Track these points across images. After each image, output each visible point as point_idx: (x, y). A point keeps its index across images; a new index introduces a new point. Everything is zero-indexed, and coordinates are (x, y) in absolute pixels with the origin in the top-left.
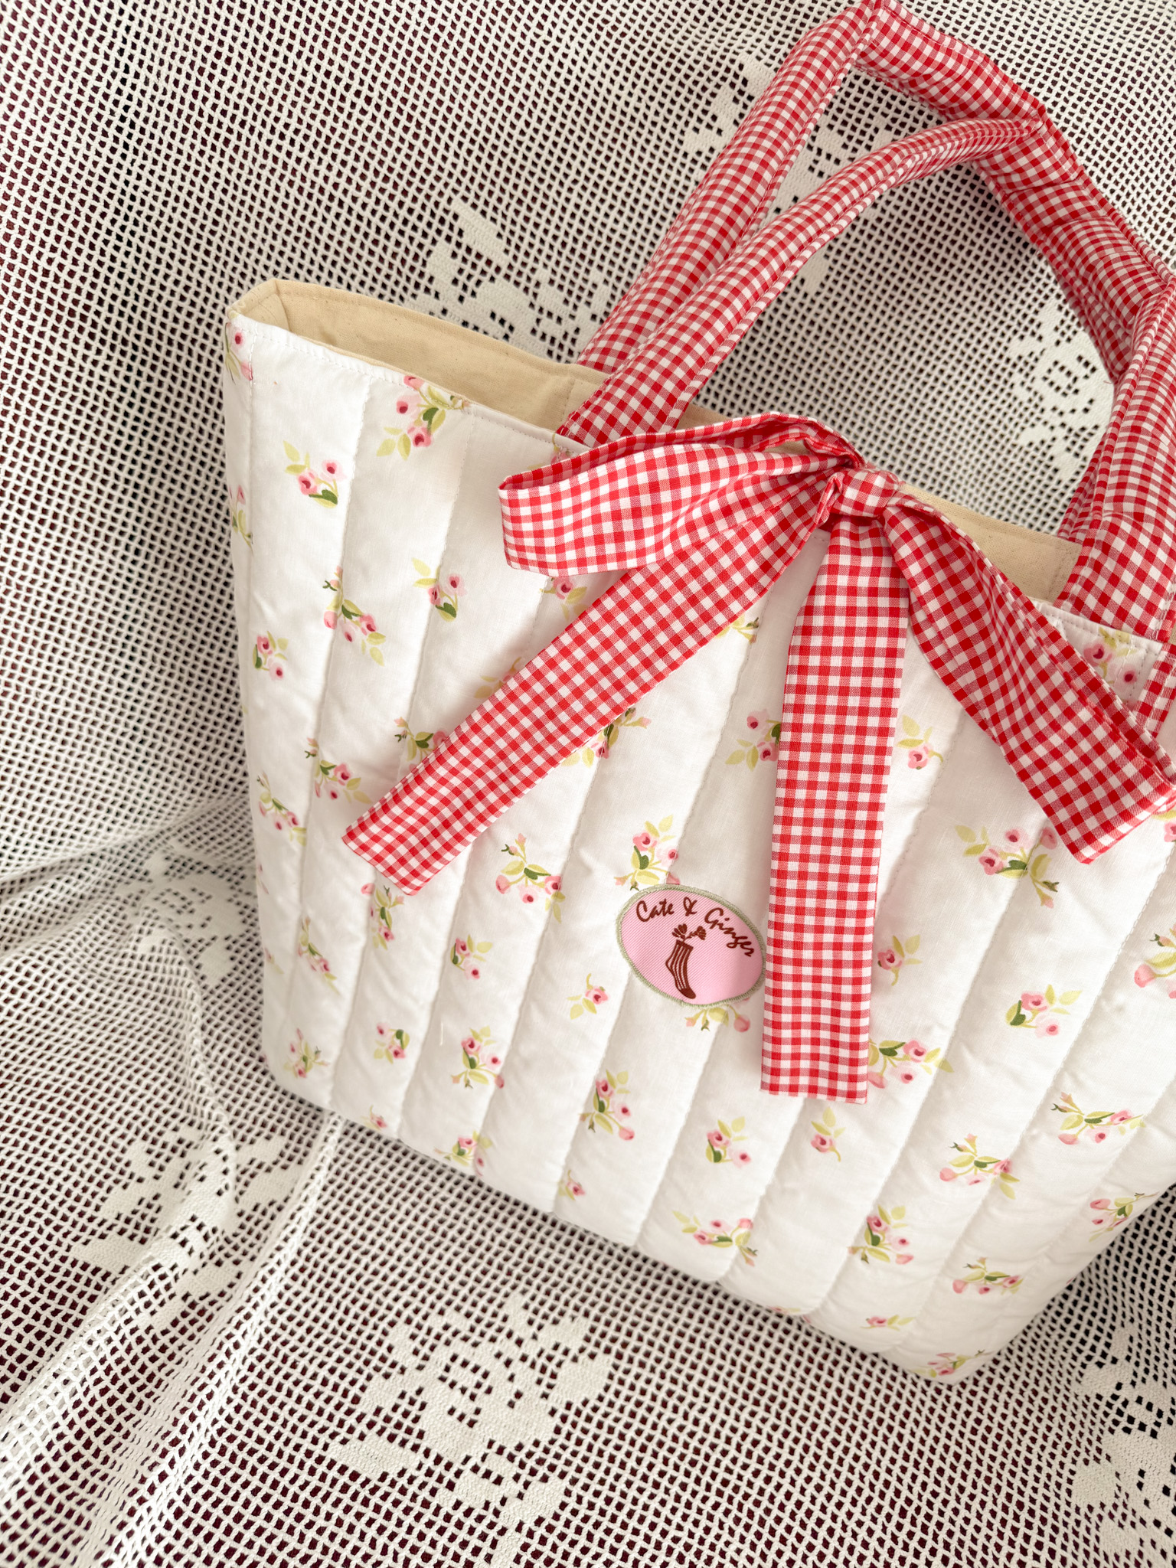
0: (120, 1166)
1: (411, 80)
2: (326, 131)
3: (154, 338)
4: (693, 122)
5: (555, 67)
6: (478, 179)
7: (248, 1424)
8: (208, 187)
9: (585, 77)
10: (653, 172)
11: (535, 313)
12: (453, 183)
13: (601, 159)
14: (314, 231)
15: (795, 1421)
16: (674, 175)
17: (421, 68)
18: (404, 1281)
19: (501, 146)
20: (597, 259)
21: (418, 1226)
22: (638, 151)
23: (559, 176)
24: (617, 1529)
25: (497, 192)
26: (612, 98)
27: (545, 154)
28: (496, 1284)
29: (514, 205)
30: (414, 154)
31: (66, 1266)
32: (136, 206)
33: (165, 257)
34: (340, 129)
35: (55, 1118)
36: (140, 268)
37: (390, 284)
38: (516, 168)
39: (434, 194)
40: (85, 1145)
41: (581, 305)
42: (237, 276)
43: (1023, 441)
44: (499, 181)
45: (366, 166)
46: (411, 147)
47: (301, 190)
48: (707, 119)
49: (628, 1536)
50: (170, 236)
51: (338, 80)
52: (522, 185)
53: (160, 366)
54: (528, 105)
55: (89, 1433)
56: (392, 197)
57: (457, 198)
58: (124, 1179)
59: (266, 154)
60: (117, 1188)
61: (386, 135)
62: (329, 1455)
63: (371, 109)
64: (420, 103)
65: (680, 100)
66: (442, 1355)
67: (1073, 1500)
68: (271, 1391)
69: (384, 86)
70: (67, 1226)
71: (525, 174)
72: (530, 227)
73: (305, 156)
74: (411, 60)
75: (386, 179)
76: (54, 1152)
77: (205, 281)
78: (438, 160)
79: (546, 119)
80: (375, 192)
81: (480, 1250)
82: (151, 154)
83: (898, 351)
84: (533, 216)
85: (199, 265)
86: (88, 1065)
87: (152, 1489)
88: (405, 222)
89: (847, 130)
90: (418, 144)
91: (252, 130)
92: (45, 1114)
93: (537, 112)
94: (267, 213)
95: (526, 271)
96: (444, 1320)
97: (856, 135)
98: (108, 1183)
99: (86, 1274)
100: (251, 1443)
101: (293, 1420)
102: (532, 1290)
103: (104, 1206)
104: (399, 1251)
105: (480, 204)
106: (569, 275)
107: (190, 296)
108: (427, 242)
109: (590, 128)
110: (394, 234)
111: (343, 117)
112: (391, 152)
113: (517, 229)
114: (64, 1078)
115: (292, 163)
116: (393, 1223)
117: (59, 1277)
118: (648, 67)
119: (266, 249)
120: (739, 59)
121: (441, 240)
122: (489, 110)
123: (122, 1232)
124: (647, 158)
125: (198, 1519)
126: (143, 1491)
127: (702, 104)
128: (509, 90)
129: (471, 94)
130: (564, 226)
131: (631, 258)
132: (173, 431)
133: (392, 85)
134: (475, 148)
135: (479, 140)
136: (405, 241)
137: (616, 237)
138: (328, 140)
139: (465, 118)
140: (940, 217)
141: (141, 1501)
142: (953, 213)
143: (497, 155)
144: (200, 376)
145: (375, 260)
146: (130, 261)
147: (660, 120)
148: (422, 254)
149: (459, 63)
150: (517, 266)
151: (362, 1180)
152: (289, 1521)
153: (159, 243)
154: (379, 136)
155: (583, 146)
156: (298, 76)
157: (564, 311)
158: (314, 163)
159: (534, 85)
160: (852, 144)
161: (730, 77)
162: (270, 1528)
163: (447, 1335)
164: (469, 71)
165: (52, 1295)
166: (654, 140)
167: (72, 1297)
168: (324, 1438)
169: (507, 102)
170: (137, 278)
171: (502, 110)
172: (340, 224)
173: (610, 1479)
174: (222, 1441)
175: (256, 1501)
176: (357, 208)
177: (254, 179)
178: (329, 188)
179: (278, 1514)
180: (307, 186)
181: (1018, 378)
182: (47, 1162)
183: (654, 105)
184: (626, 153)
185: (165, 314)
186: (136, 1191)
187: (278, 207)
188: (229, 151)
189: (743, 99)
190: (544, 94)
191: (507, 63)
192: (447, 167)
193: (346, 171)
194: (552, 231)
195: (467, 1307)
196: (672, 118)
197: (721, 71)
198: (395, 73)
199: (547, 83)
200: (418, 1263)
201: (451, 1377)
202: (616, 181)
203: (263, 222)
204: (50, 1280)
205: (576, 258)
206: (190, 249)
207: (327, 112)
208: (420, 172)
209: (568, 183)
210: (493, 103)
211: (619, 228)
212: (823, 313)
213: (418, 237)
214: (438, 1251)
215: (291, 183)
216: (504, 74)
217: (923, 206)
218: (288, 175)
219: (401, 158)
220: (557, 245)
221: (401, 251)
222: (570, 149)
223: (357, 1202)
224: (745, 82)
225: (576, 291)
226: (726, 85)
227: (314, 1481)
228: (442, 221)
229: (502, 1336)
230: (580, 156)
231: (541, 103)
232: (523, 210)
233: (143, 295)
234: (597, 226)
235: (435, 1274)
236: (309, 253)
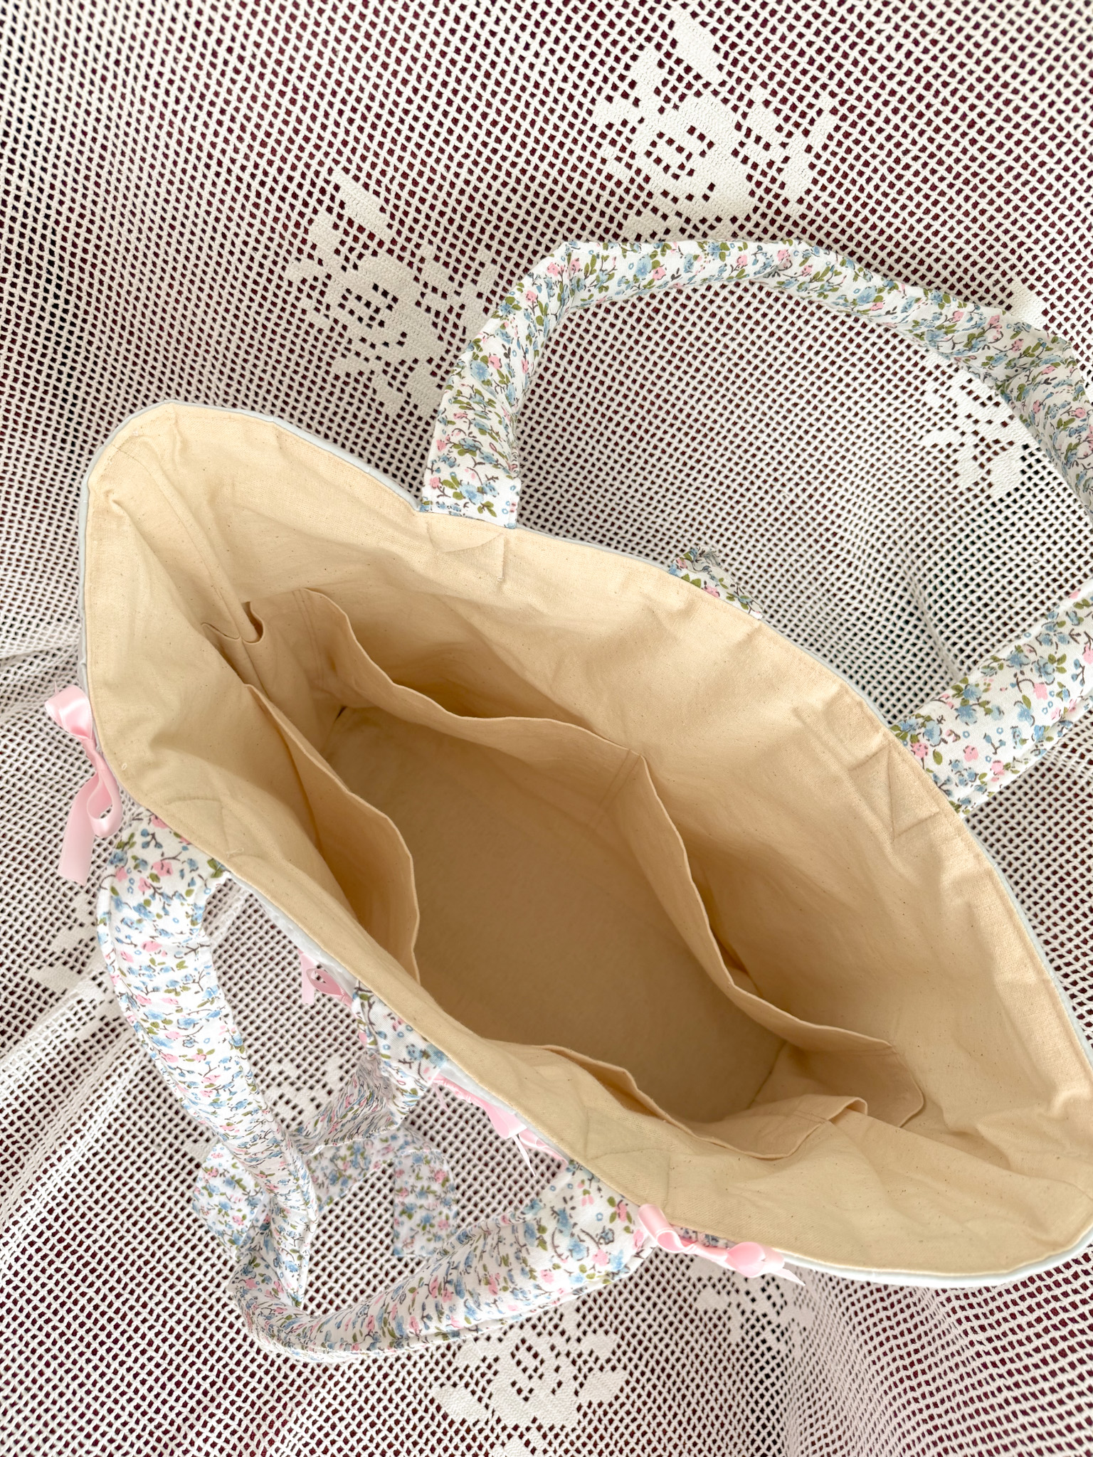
0: (68, 912)
1: (286, 41)
2: (200, 87)
3: (56, 259)
4: (607, 90)
5: (450, 23)
6: (360, 150)
7: (135, 1117)
8: (91, 121)
9: (485, 34)
10: (554, 146)
11: (420, 287)
12: (333, 152)
13: (496, 131)
14: (196, 186)
15: (510, 1182)
16: (578, 151)
17: (296, 27)
18: (258, 1034)
19: (386, 116)
20: (485, 238)
21: (277, 993)
22: (539, 122)
23: (449, 149)
24: (362, 1232)
25: (381, 166)
26: (514, 60)
27: (434, 125)
28: (324, 1046)
29: (399, 179)
30: (292, 120)
31: (24, 984)
32: (24, 128)
33: (58, 184)
34: (214, 87)
35: (22, 869)
36: (35, 192)
37: (273, 246)
38: (401, 140)
39: (314, 163)
40: (43, 893)
41: (467, 282)
42: (127, 212)
43: (927, 442)
44: (383, 153)
45: (243, 128)
46: (288, 113)
47: (179, 143)
48: (624, 86)
49: (369, 1238)
50: (60, 164)
51: (209, 32)
52: (408, 157)
53: (65, 286)
54: (417, 69)
55: (29, 1103)
56: (270, 163)
57: (338, 170)
58: (70, 922)
59: (142, 101)
60: (65, 929)
61: (261, 99)
62: (184, 1149)
63: (244, 69)
64: (296, 67)
65: (594, 64)
66: (274, 1093)
67: (688, 1273)
68: (153, 1097)
69: (257, 45)
70: (26, 954)
71: (411, 146)
72: (415, 202)
73: (180, 108)
74: (285, 18)
75: (263, 144)
76: (20, 896)
77: (98, 210)
78: (317, 128)
79: (437, 85)
80: (253, 156)
81: (319, 1018)
82: (33, 78)
83: (803, 349)
84: (419, 191)
85: (91, 196)
86: (49, 826)
87: (60, 1159)
88: (285, 189)
89: (786, 110)
90: (296, 110)
91: (127, 71)
92: (15, 865)
93: (427, 77)
94: (149, 160)
95: (410, 246)
96: (280, 1067)
97: (795, 117)
98: (58, 924)
99: (38, 992)
100: (135, 1131)
101: (164, 1120)
102: (349, 1055)
103: (54, 942)
104: (259, 1010)
105: (363, 176)
106: (455, 253)
107: (85, 223)
108: (308, 211)
109: (486, 95)
110: (275, 200)
111: (216, 74)
112: (268, 116)
113: (402, 204)
114: (31, 836)
115: (168, 115)
116: (259, 988)
117: (19, 991)
118: (561, 21)
119: (152, 195)
120: (670, 15)
121: (322, 209)
122: (372, 75)
123: (65, 963)
124: (549, 130)
125: (93, 1174)
126: (54, 1159)
127: (620, 69)
128: (395, 52)
129: (352, 57)
130: (452, 202)
131: (522, 238)
132: (83, 344)
133: (265, 45)
134: (357, 117)
135: (361, 108)
136: (286, 208)
137: (507, 217)
138: (202, 96)
139: (346, 84)
140: (873, 219)
141: (52, 1165)
142: (888, 217)
143: (381, 125)
144: (103, 298)
145: (257, 223)
146: (24, 184)
147: (568, 87)
148: (304, 222)
149: (340, 21)
150: (401, 241)
151: (243, 949)
152: (151, 1187)
153: (51, 170)
154: (254, 98)
155: (477, 116)
156: (168, 23)
157: (450, 288)
158: (190, 117)
159: (425, 46)
160: (788, 127)
161: (657, 37)
162: (138, 1189)
163: (281, 1078)
164: (351, 31)
165: (13, 1005)
166: (559, 110)
167: (27, 1007)
168: (182, 1137)
169: (393, 66)
170: (33, 201)
171: (387, 75)
172: (221, 183)
173: (368, 1199)
174: (116, 1126)
175: (132, 1170)
176: (236, 170)
177: (133, 121)
178: (207, 146)
179: (145, 1181)
180: (185, 140)
181: (931, 385)
182: (14, 903)
183: (563, 69)
184: (525, 125)
185: (64, 239)
186: (78, 933)
187: (159, 155)
188: (107, 89)
189: (670, 63)
190: (435, 55)
191: (394, 20)
192: (327, 136)
193: (223, 132)
194: (439, 206)
195: (299, 1060)
196: (583, 85)
197: (647, 30)
198: (268, 32)
199: (440, 42)
200: (271, 1021)
201: (276, 1109)
202: (511, 156)
203: (146, 167)
204: (12, 993)
205: (463, 236)
206: (80, 179)
207: (199, 66)
208: (299, 140)
209: (458, 157)
210: (377, 67)
211: (512, 207)
212: (727, 306)
213: (298, 204)
214: (288, 1014)
215: (170, 135)
216: (391, 33)
217: (857, 206)
218: (166, 128)
219: (278, 123)
220: (444, 222)
221: (282, 216)
222: (463, 120)
223: (236, 966)
224: (674, 43)
225: (462, 268)
226: (650, 47)
227: (171, 1164)
228: (323, 191)
229: (319, 1086)
230: (473, 128)
231: (432, 67)
232: (409, 185)
233: (41, 218)
234: (488, 203)
235: (282, 1031)
236: (192, 204)
